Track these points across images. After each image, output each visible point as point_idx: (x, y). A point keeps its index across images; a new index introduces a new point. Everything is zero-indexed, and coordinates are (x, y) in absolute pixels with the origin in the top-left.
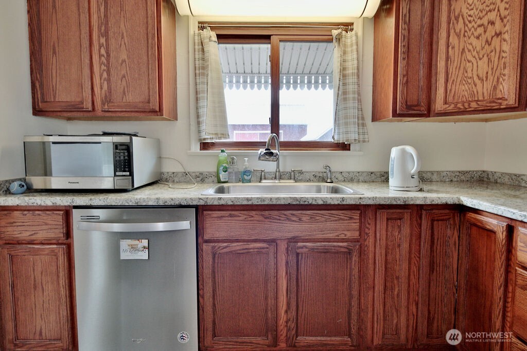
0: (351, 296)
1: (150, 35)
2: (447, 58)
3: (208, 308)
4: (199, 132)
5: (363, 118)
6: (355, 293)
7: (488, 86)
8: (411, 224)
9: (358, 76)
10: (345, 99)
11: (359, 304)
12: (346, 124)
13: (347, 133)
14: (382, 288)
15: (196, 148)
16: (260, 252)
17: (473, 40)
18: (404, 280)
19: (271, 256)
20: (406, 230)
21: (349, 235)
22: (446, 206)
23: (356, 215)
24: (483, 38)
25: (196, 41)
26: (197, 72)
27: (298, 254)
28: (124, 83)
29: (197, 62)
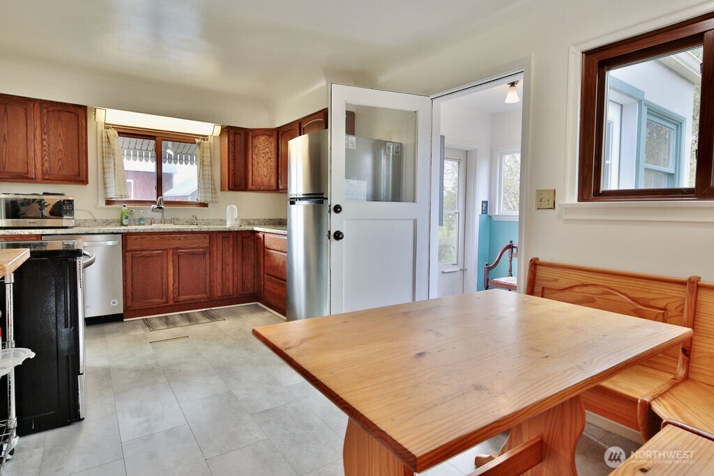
0: (206, 274)
1: (80, 137)
2: (252, 164)
3: (129, 286)
4: (106, 193)
5: (215, 189)
6: (208, 272)
7: (267, 179)
8: (233, 240)
9: (211, 166)
10: (203, 179)
11: (210, 278)
12: (205, 192)
13: (205, 197)
14: (221, 269)
15: (103, 203)
16: (158, 255)
17: (261, 158)
18: (231, 265)
19: (165, 256)
20: (231, 242)
21: (204, 245)
22: (248, 231)
23: (207, 236)
24: (265, 158)
25: (104, 136)
26: (104, 155)
27: (179, 256)
28: (60, 163)
29: (104, 149)
